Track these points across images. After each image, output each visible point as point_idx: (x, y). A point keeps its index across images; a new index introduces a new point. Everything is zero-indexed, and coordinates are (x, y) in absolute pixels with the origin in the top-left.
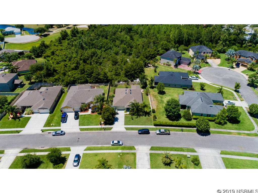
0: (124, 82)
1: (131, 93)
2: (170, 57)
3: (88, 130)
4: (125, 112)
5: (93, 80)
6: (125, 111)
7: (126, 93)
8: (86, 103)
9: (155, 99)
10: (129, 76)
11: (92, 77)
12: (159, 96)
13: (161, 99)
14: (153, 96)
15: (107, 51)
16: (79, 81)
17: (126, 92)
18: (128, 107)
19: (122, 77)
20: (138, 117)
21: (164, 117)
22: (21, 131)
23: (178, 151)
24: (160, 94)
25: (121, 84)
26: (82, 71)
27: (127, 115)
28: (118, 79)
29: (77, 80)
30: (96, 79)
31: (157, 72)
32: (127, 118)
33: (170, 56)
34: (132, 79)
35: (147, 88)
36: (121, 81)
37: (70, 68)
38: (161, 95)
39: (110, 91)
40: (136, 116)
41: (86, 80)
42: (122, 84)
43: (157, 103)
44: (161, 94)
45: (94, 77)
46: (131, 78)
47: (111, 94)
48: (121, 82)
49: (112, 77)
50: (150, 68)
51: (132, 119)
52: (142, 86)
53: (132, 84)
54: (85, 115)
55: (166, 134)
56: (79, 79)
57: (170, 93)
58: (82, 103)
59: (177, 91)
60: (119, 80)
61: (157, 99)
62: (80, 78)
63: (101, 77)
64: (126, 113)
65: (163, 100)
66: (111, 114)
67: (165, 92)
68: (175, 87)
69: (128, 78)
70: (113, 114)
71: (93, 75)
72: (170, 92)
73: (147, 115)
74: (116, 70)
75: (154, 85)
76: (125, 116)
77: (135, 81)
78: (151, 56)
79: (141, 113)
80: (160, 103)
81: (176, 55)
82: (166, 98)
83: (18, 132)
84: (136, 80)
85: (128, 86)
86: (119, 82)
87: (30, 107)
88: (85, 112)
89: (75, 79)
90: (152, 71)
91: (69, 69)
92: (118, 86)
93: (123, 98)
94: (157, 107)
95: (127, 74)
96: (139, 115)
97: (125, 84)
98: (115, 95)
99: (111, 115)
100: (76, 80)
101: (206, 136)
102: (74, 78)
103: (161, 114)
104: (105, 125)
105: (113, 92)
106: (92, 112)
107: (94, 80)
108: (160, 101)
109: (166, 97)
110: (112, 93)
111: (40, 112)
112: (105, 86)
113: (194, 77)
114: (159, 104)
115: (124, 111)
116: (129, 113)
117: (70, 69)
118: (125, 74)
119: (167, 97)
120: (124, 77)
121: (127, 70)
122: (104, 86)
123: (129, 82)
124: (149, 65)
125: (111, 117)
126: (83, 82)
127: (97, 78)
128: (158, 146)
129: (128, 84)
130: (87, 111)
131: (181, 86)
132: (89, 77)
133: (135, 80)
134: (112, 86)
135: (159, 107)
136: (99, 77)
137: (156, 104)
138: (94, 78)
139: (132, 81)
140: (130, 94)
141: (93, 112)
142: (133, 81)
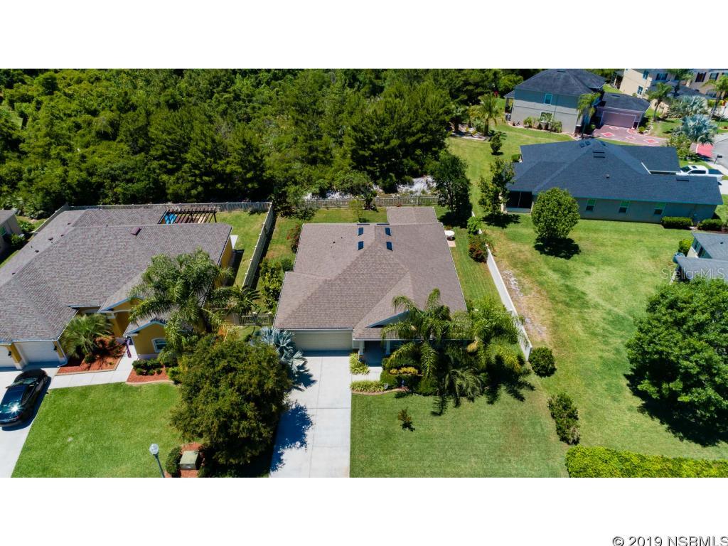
0: (349, 197)
1: (389, 246)
2: (557, 91)
4: (355, 370)
5: (188, 185)
6: (355, 357)
7: (361, 245)
8: (105, 306)
9: (527, 282)
10: (374, 165)
11: (186, 166)
12: (548, 266)
13: (562, 281)
14: (515, 266)
15: (280, 81)
16: (119, 190)
17: (361, 238)
18: (375, 335)
19: (336, 171)
20: (443, 405)
21: (624, 405)
24: (549, 254)
25: (333, 203)
26: (135, 141)
27: (366, 386)
28: (321, 181)
29: (107, 182)
30: (206, 178)
31: (501, 154)
32: (370, 414)
33: (559, 83)
34: (391, 177)
35: (470, 222)
36: (336, 191)
37: (90, 132)
38: (559, 259)
39: (275, 236)
40: (431, 399)
41: (156, 181)
42: (337, 204)
43: (548, 304)
44: (555, 253)
45: (195, 166)
46: (384, 175)
47: (277, 252)
48: (337, 196)
49: (287, 170)
50: (471, 141)
51: (407, 425)
52: (445, 210)
53: (391, 203)
54: (85, 392)
56: (114, 179)
57: (602, 250)
58: (80, 311)
59: (638, 238)
60: (325, 183)
61: (541, 284)
62: (126, 173)
63: (230, 166)
64: (360, 378)
65: (580, 287)
66: (248, 399)
67: (576, 242)
68: (622, 215)
69: (370, 172)
70: (264, 395)
71: (188, 156)
72: (603, 245)
73: (503, 388)
74: (311, 137)
75: (503, 209)
76: (354, 397)
77: (403, 189)
78: (470, 88)
79: (466, 379)
80: (567, 305)
81: (585, 82)
82: (588, 273)
84: (412, 184)
85: (369, 214)
86: (323, 193)
88: (95, 365)
89: (94, 179)
90: (478, 151)
91: (84, 135)
92: (317, 215)
93: (339, 277)
94: (555, 333)
95: (361, 152)
96: (448, 392)
97: (352, 205)
98: (299, 260)
99: (249, 409)
100: (101, 185)
102: (91, 174)
103: (600, 387)
104: (206, 475)
105: (289, 242)
106: (137, 366)
107: (195, 186)
108: (562, 296)
109: (585, 268)
110: (283, 247)
112: (252, 213)
114: (560, 313)
115: (345, 362)
116: (382, 376)
117: (88, 138)
118: (354, 152)
119: (592, 269)
120: (349, 168)
121: (363, 132)
122: (245, 215)
123: (375, 195)
124: (463, 129)
125: (244, 424)
126: (138, 191)
127: (209, 172)
129: (369, 205)
130: (110, 360)
131: (658, 212)
132: (170, 166)
133: (404, 183)
134: (288, 213)
135: (566, 330)
136: (218, 166)
137: (543, 312)
138: (195, 175)
139: (391, 189)
140: (389, 252)
141: (143, 369)
142: (395, 191)
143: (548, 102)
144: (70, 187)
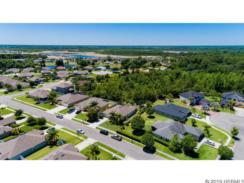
3: (75, 121)
22: (47, 110)
23: (112, 151)
24: (148, 117)
48: (129, 104)
55: (117, 140)
56: (102, 95)
57: (157, 119)
64: (108, 120)
72: (159, 119)
76: (106, 121)
81: (194, 95)
83: (45, 110)
86: (127, 103)
87: (61, 101)
101: (147, 153)
102: (99, 94)
103: (131, 128)
104: (87, 122)
107: (111, 98)
109: (151, 120)
111: (64, 105)
113: (197, 115)
127: (113, 96)
128: (103, 143)
131: (173, 117)
143: (185, 97)
144: (96, 95)
